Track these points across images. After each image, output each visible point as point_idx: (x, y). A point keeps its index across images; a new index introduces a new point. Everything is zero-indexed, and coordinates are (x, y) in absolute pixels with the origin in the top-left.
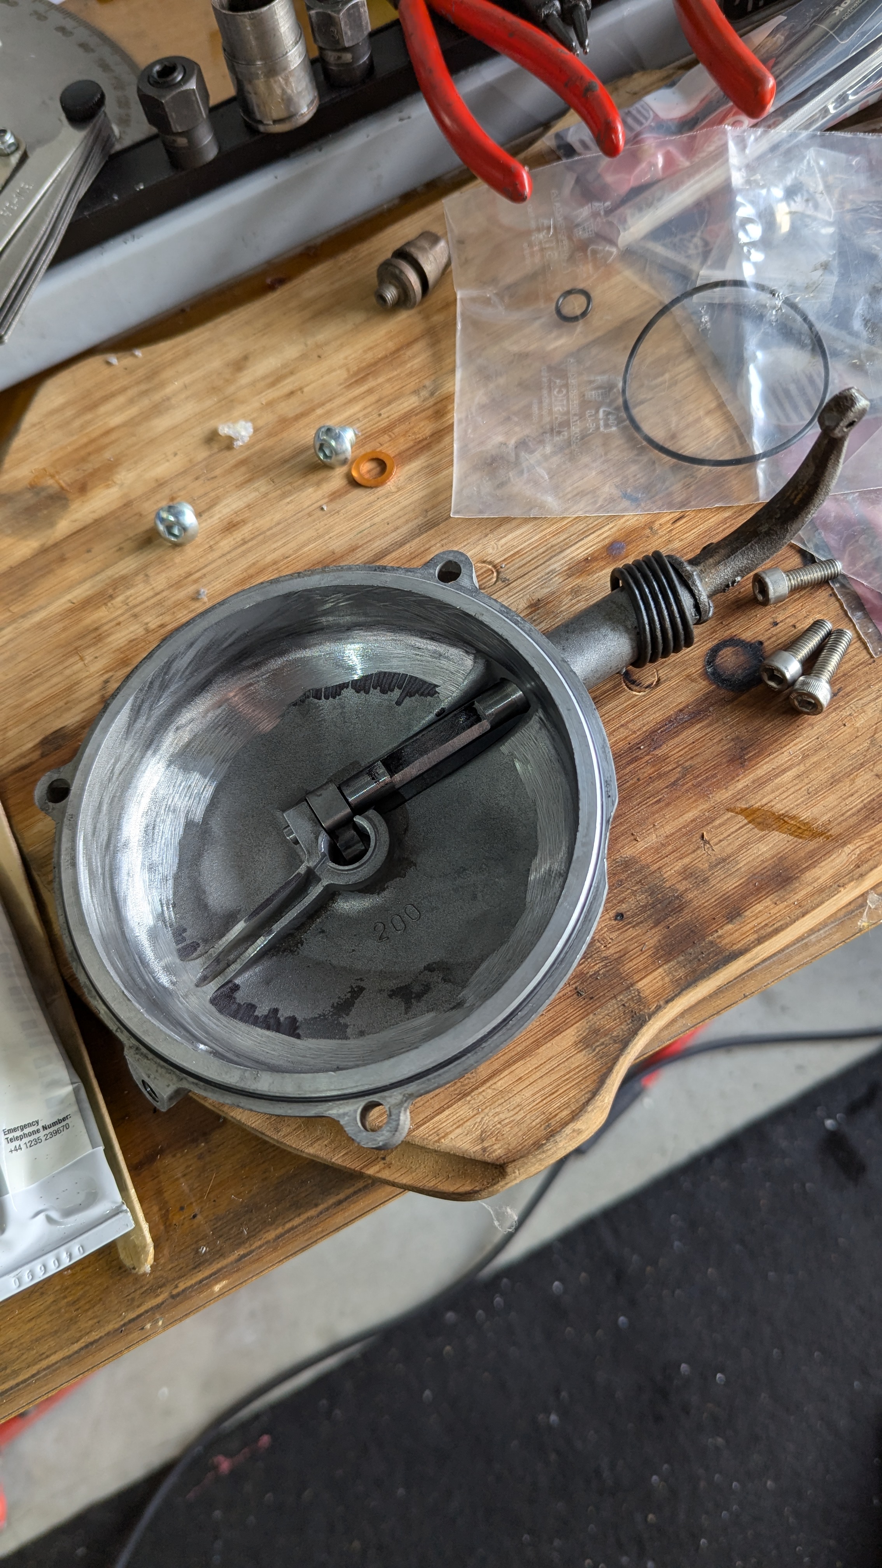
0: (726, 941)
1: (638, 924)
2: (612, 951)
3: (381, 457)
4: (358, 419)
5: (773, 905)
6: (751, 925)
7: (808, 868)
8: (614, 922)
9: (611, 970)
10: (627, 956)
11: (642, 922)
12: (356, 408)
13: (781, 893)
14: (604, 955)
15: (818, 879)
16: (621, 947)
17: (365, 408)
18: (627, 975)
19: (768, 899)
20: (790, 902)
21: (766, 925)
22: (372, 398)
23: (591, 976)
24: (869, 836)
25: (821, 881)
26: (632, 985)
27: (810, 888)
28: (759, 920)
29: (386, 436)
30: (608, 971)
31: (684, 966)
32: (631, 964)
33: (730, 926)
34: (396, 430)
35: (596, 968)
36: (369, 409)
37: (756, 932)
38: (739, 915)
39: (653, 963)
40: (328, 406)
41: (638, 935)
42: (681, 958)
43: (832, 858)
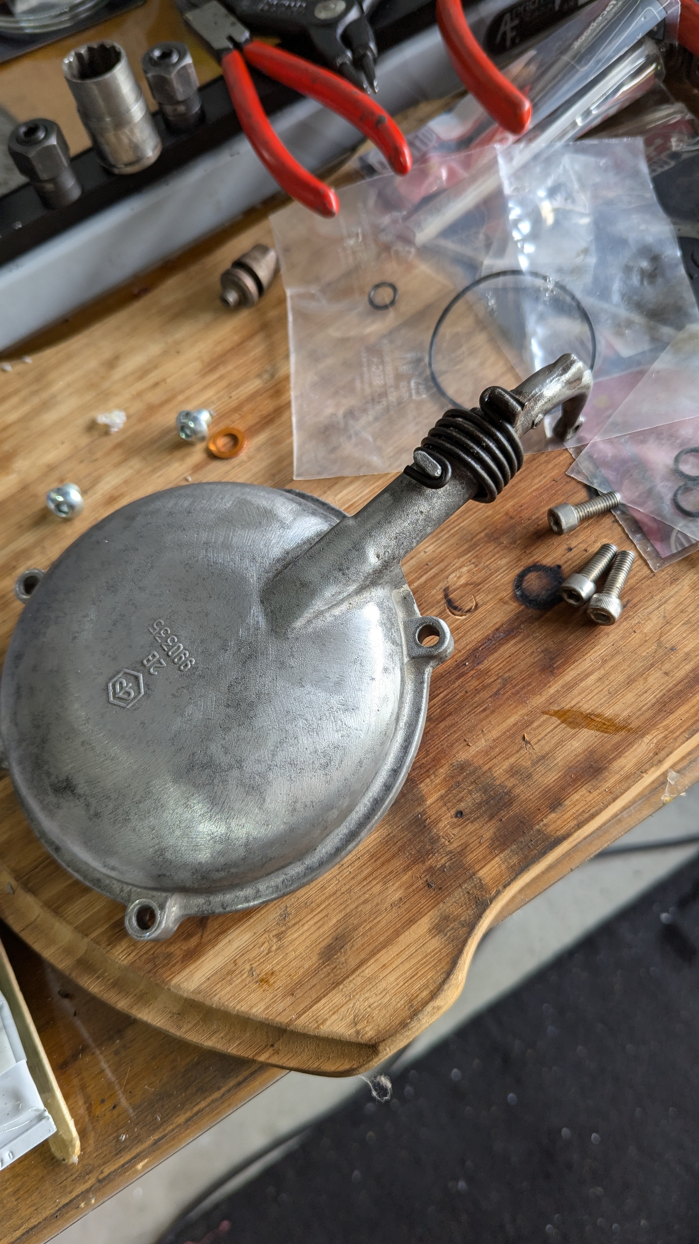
0: (551, 828)
1: (475, 819)
2: (455, 845)
3: (234, 432)
4: (212, 402)
5: (588, 793)
6: (570, 813)
7: (615, 759)
8: (455, 820)
9: (455, 862)
10: (468, 848)
11: (478, 818)
12: (209, 393)
13: (594, 782)
14: (448, 849)
15: (624, 767)
16: (463, 841)
17: (218, 393)
18: (469, 865)
19: (583, 789)
20: (602, 789)
21: (583, 811)
22: (223, 384)
23: (438, 869)
24: (663, 727)
25: (626, 769)
26: (474, 874)
27: (617, 777)
28: (577, 808)
29: (237, 415)
30: (453, 863)
31: (517, 854)
32: (471, 856)
33: (553, 815)
34: (245, 409)
35: (443, 861)
36: (221, 393)
37: (575, 818)
38: (560, 804)
39: (491, 853)
40: (188, 393)
41: (476, 830)
42: (514, 847)
43: (634, 748)
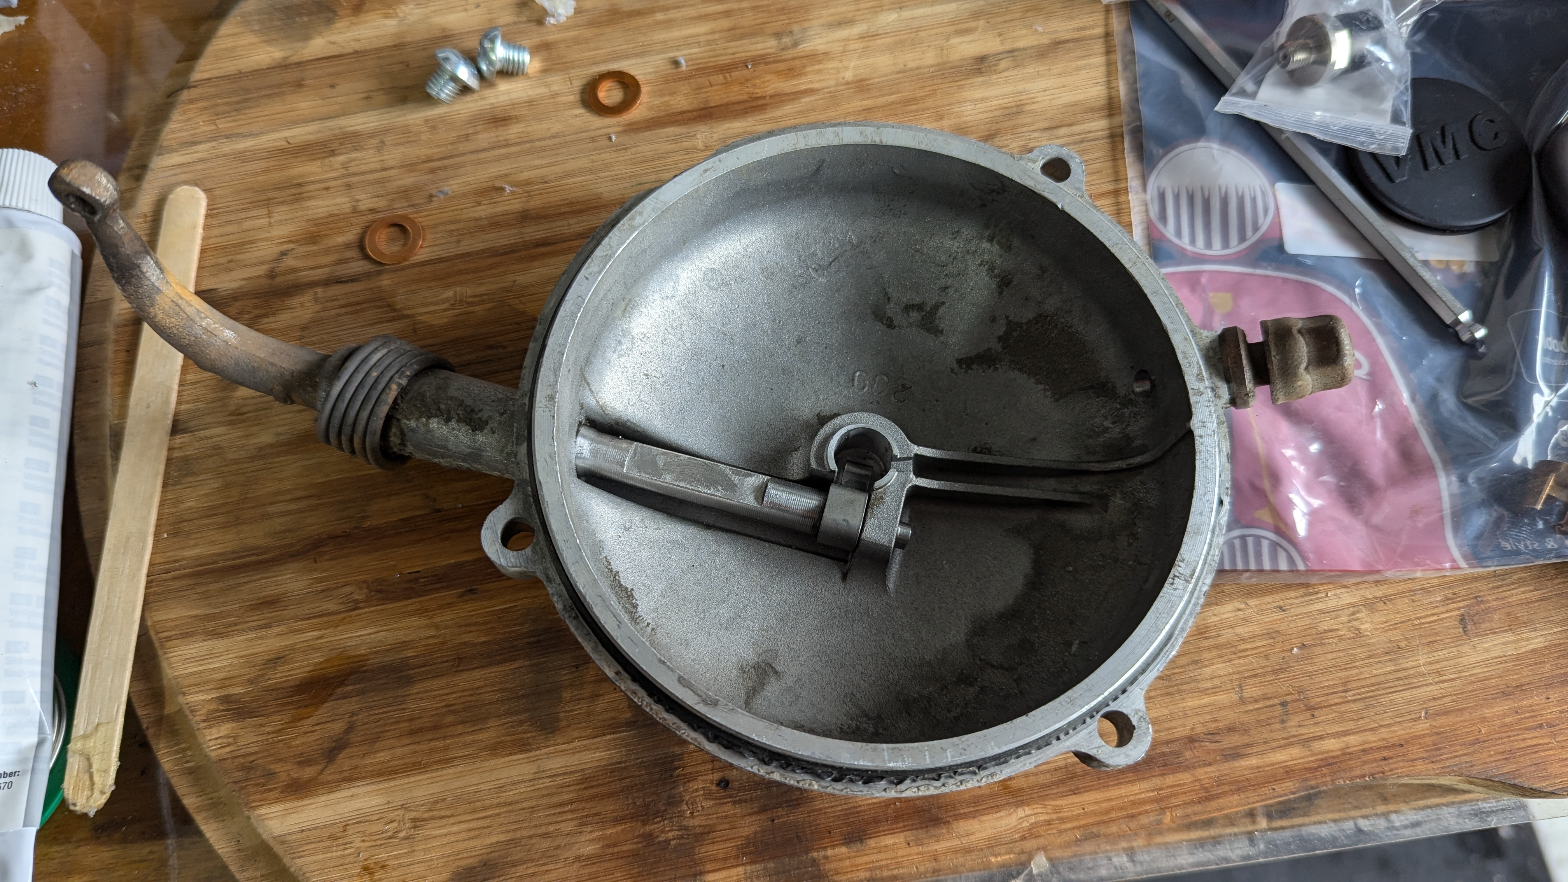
0: (833, 866)
1: (740, 802)
2: (696, 822)
4: (699, 43)
5: (906, 845)
6: (867, 859)
7: (965, 816)
8: (714, 787)
9: (684, 844)
10: (711, 836)
11: (746, 801)
12: (702, 28)
13: (921, 834)
14: (685, 823)
15: (972, 834)
16: (710, 822)
17: (713, 32)
18: (701, 859)
19: (902, 835)
20: (926, 849)
21: (887, 865)
22: (725, 23)
23: (659, 843)
24: (1054, 806)
25: (973, 838)
26: (701, 873)
27: (956, 842)
28: (879, 856)
29: (721, 76)
31: (769, 875)
32: (710, 847)
33: (843, 850)
34: (736, 74)
35: (670, 835)
36: (717, 36)
37: (871, 870)
38: (861, 840)
39: (737, 857)
40: (673, 14)
41: (734, 816)
42: (771, 865)
43: (999, 815)
